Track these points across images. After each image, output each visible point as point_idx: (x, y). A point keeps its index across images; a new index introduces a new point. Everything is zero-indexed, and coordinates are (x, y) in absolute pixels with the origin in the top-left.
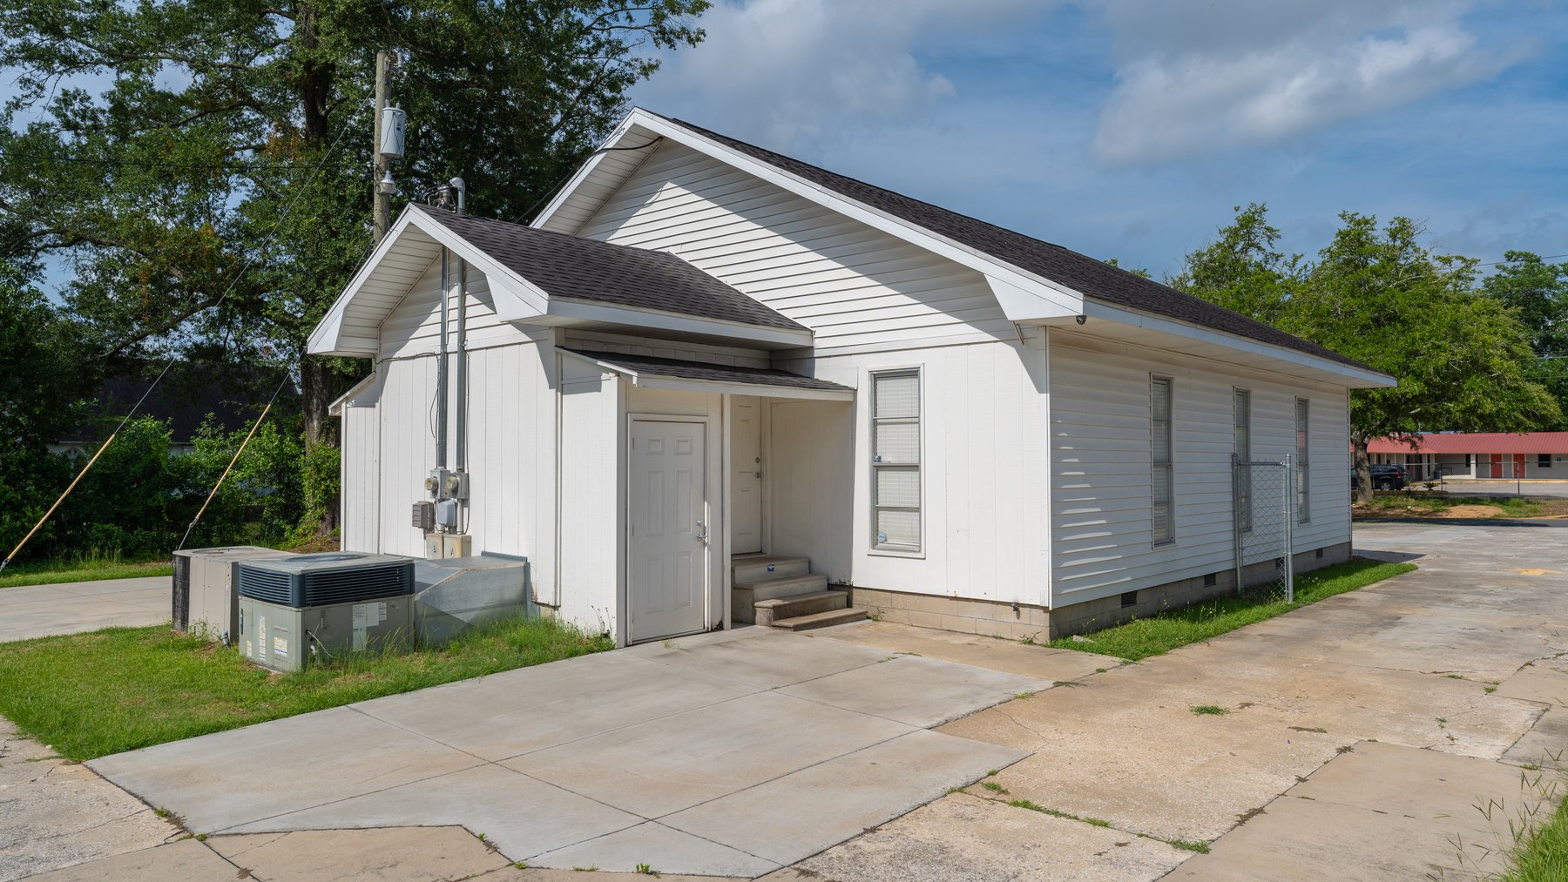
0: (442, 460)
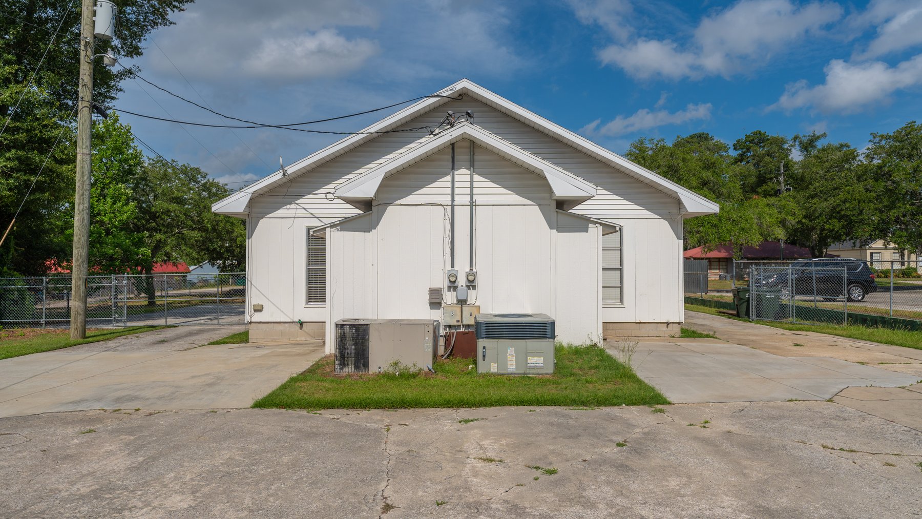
0: (453, 265)
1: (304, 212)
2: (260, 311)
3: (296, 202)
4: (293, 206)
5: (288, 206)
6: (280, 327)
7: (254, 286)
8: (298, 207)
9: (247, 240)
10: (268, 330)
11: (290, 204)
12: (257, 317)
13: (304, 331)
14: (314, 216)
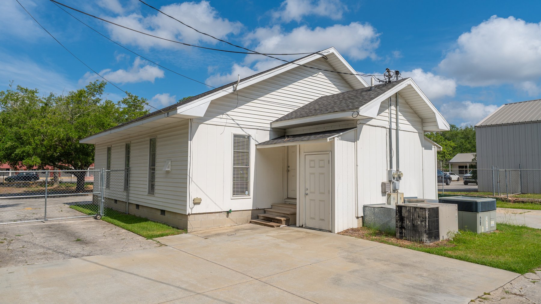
0: (391, 167)
1: (232, 121)
2: (199, 203)
3: (227, 113)
4: (224, 116)
5: (221, 116)
6: (212, 217)
7: (194, 182)
8: (228, 118)
9: (189, 142)
10: (203, 220)
11: (223, 114)
12: (197, 209)
13: (230, 219)
14: (239, 126)
